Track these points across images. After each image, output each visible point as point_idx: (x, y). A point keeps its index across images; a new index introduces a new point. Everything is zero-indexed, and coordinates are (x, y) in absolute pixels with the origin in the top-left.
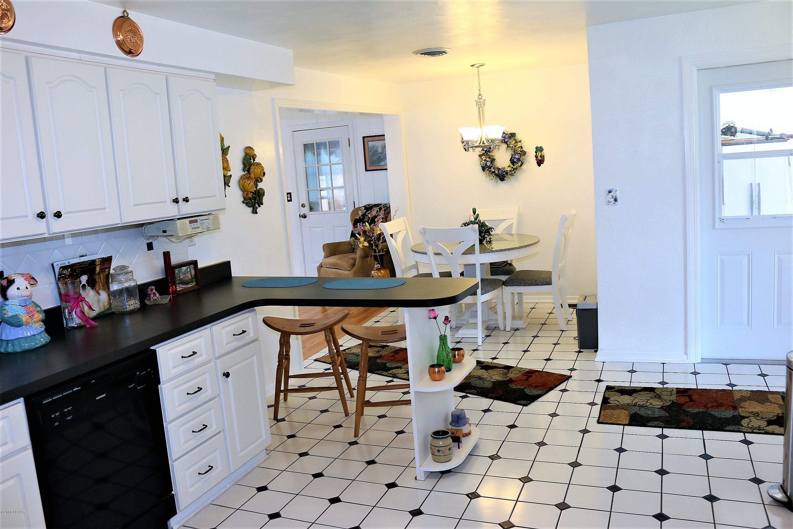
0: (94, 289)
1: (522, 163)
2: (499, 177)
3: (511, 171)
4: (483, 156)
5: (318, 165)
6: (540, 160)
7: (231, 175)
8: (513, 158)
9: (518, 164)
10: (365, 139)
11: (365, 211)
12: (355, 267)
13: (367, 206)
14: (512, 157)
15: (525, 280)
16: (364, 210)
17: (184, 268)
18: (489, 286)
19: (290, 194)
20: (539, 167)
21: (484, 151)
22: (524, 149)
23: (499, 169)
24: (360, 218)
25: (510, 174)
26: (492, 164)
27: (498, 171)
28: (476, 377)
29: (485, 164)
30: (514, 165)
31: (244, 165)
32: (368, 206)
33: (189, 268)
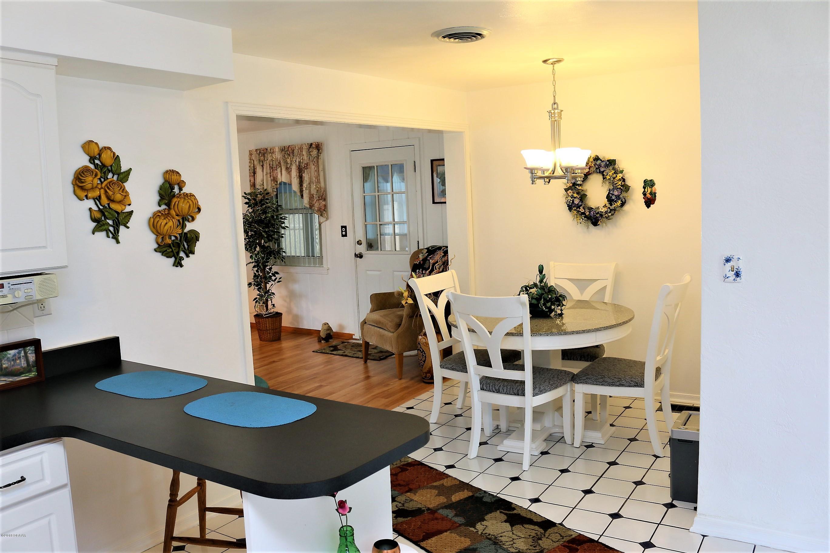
1: (622, 202)
2: (591, 220)
3: (606, 212)
4: (570, 191)
5: (379, 194)
6: (648, 199)
7: (132, 211)
8: (611, 195)
9: (617, 203)
10: (434, 162)
11: (427, 255)
12: (400, 328)
13: (430, 248)
14: (609, 193)
15: (605, 377)
16: (426, 253)
17: (12, 352)
18: (546, 383)
19: (345, 227)
20: (648, 208)
21: (572, 184)
22: (628, 183)
23: (590, 209)
24: (420, 262)
25: (606, 217)
26: (582, 202)
27: (590, 212)
28: (490, 539)
29: (571, 202)
30: (611, 205)
31: (160, 196)
32: (432, 248)
33: (23, 351)
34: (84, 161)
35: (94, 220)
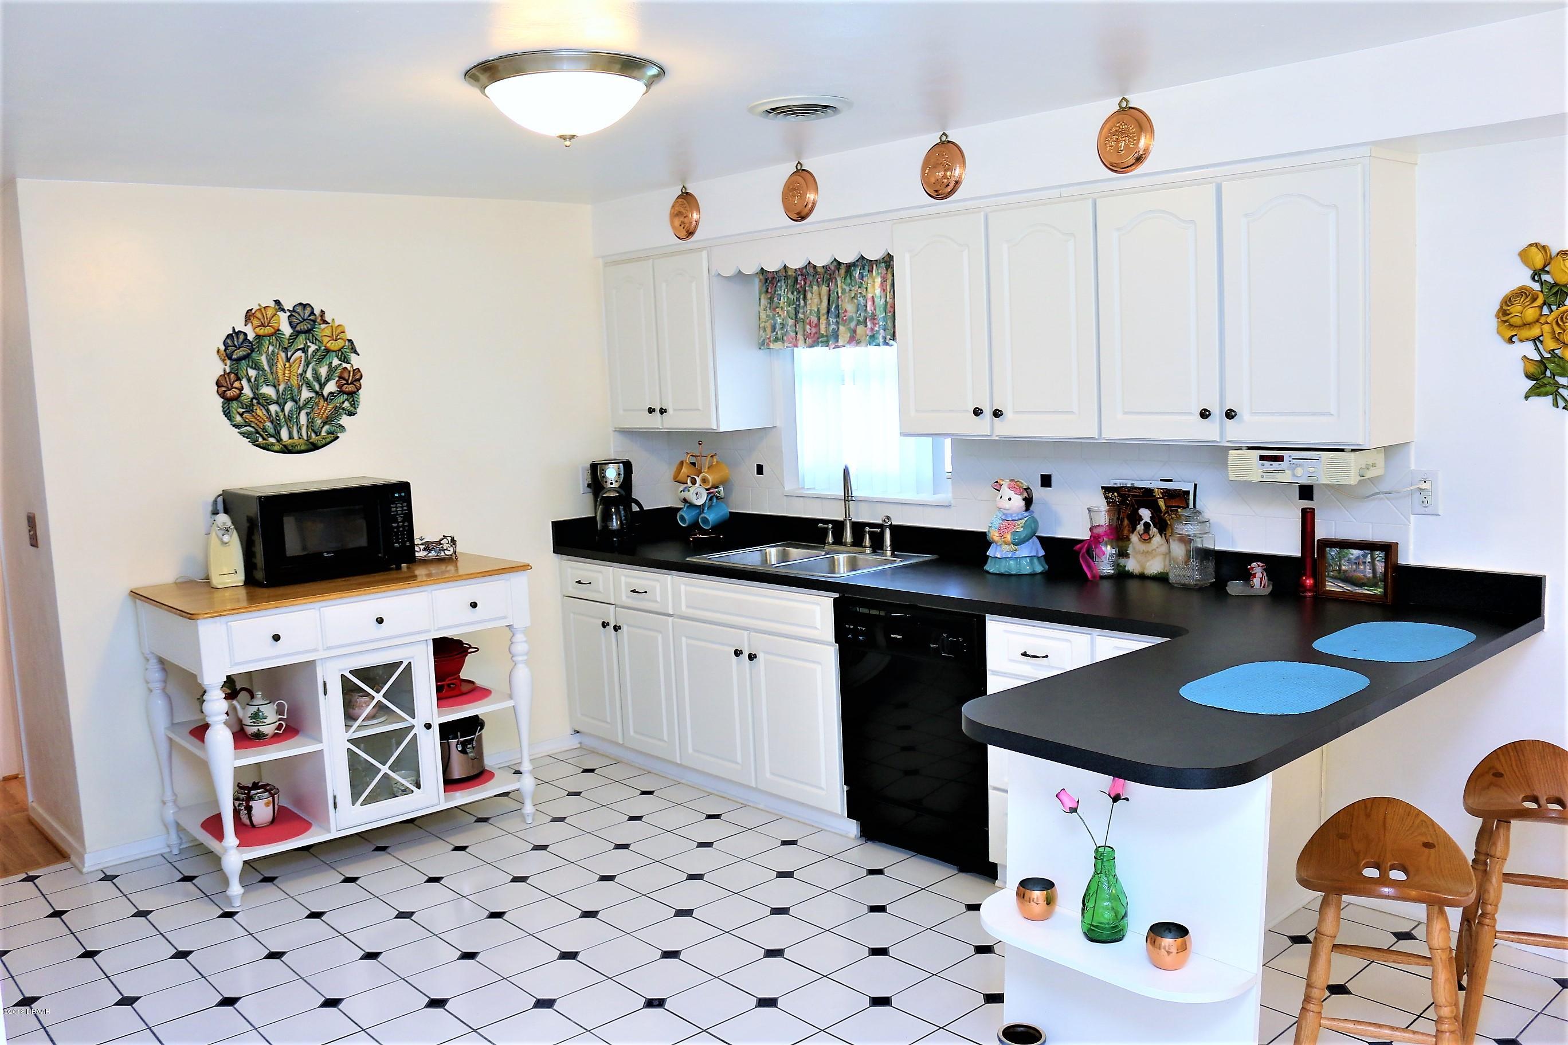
0: (1163, 535)
17: (1356, 553)
33: (1370, 555)
34: (1522, 277)
35: (1529, 376)
